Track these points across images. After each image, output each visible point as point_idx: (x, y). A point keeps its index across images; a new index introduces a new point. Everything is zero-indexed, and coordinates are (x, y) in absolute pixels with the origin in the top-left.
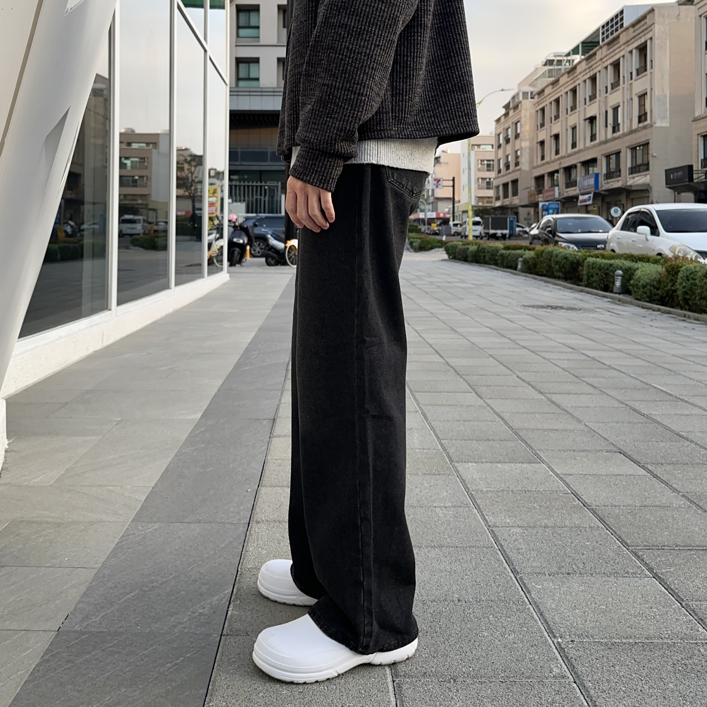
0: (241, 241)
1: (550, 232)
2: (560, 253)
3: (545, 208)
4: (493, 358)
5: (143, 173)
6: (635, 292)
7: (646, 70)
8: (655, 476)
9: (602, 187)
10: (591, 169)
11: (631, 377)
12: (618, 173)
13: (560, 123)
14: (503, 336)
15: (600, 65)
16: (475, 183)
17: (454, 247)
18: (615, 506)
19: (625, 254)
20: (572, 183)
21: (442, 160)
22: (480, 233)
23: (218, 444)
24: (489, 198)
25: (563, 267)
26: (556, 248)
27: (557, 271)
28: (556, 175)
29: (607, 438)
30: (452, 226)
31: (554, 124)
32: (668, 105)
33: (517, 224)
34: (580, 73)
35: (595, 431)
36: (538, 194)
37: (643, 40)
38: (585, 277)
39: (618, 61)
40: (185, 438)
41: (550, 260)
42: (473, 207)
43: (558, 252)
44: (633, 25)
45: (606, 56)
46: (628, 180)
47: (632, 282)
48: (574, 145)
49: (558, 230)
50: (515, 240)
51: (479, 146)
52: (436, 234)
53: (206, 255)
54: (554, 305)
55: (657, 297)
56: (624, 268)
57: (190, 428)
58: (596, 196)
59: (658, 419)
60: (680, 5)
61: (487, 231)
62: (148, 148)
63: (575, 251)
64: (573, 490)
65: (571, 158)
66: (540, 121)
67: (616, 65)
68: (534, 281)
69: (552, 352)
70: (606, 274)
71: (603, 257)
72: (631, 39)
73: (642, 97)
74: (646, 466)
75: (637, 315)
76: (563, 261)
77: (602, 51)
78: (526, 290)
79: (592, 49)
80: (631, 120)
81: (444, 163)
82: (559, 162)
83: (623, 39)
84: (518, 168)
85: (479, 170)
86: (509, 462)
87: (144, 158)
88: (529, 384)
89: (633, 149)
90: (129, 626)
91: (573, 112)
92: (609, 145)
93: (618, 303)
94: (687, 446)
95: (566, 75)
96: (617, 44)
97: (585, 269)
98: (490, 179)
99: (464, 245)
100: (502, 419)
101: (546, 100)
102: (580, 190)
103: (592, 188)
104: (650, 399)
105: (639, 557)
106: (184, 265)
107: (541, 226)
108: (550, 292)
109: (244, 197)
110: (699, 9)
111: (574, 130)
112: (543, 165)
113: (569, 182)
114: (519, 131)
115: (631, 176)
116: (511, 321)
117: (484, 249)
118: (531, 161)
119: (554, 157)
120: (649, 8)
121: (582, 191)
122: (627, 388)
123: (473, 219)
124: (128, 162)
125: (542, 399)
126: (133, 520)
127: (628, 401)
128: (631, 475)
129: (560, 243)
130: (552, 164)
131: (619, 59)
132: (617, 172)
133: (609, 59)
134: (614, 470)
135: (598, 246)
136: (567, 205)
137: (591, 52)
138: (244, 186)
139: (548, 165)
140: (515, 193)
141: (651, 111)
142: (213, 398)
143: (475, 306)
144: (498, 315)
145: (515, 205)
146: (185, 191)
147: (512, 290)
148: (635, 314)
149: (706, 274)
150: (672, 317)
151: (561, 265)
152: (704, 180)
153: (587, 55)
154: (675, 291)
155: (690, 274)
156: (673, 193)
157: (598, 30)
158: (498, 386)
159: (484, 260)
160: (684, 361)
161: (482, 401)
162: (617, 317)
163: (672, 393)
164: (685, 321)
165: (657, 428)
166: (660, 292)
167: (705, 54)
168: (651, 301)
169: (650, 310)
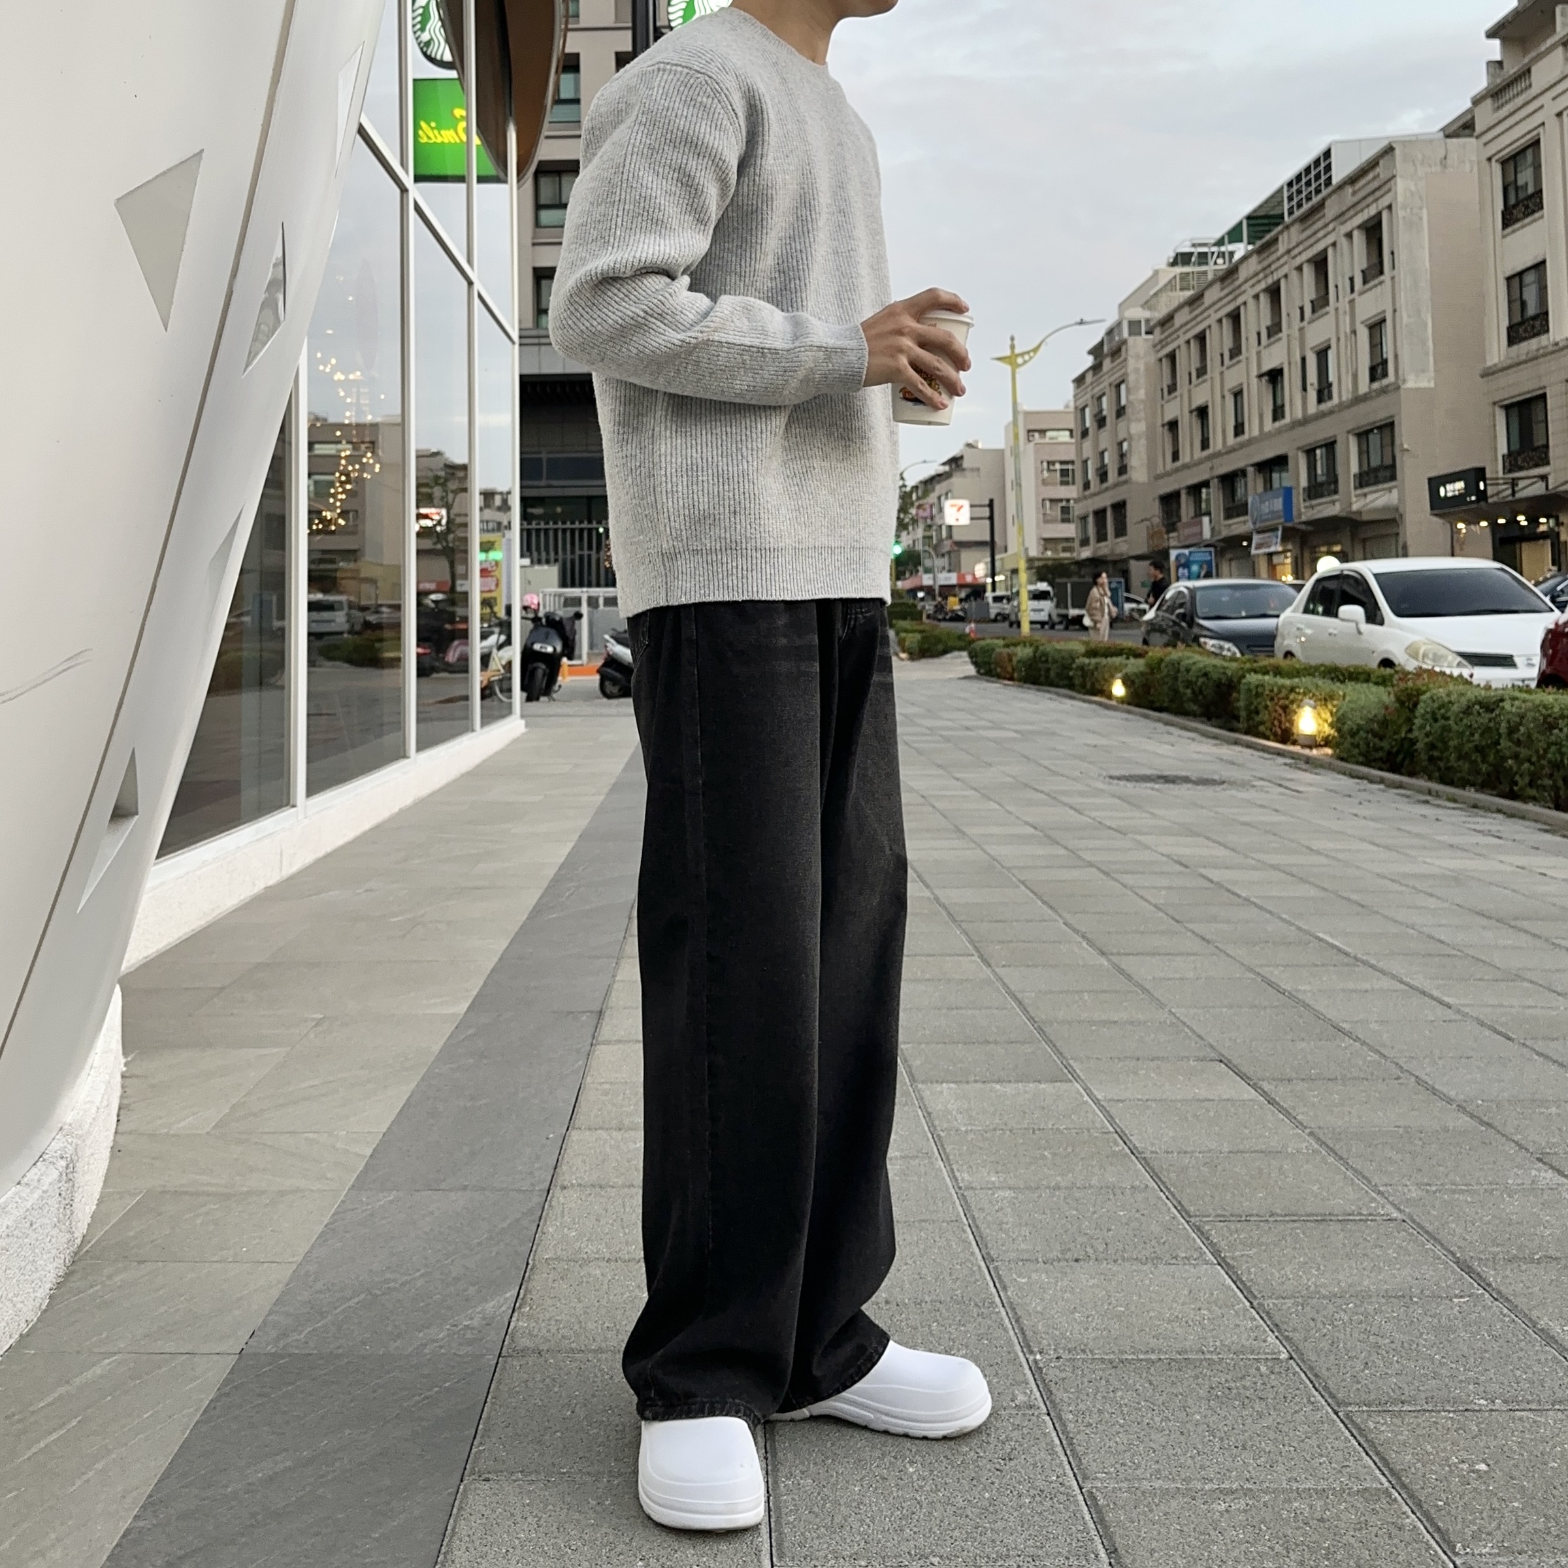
0: (550, 649)
1: (1183, 617)
2: (1194, 663)
3: (1183, 561)
4: (1027, 887)
7: (1381, 273)
8: (1272, 1102)
9: (1300, 515)
10: (1275, 476)
11: (1283, 920)
12: (1332, 487)
13: (1208, 384)
14: (1056, 843)
15: (1286, 263)
16: (1039, 507)
17: (989, 651)
18: (1185, 1152)
19: (1322, 665)
20: (1237, 507)
21: (966, 464)
22: (1050, 616)
24: (1067, 540)
25: (1201, 692)
26: (1192, 651)
27: (1190, 700)
28: (1204, 490)
29: (1202, 1034)
30: (990, 600)
31: (1196, 386)
32: (1430, 344)
33: (1125, 594)
34: (1246, 281)
35: (1184, 1024)
36: (1168, 532)
37: (1372, 211)
38: (1243, 714)
39: (1323, 255)
40: (438, 1049)
41: (1176, 678)
42: (1030, 561)
43: (1191, 661)
44: (1352, 180)
45: (1298, 245)
46: (1354, 499)
48: (1239, 429)
49: (1199, 613)
50: (1122, 628)
51: (1042, 432)
52: (956, 618)
53: (478, 680)
54: (1173, 773)
55: (1380, 754)
56: (1318, 694)
58: (1289, 534)
59: (1307, 1001)
60: (1448, 136)
61: (1063, 612)
64: (1119, 1127)
65: (1233, 455)
66: (1167, 381)
67: (1320, 264)
68: (1143, 721)
69: (1143, 873)
70: (1283, 708)
72: (1349, 209)
73: (1376, 327)
74: (1260, 1083)
75: (1336, 792)
76: (1201, 680)
77: (1289, 238)
78: (1124, 743)
79: (1269, 231)
80: (1355, 377)
81: (972, 470)
82: (1209, 464)
83: (1331, 210)
84: (1124, 478)
85: (1045, 482)
86: (1016, 1081)
89: (1363, 435)
91: (1234, 361)
92: (1310, 428)
93: (1304, 766)
94: (1346, 1048)
95: (1217, 286)
96: (1319, 219)
97: (1242, 696)
98: (1068, 501)
99: (1007, 646)
100: (1020, 1003)
101: (1179, 337)
102: (1254, 523)
103: (1279, 518)
104: (1304, 962)
105: (1202, 1233)
106: (435, 701)
108: (1171, 745)
109: (556, 553)
110: (1485, 144)
111: (1239, 398)
112: (1177, 470)
113: (1231, 505)
114: (1123, 402)
115: (1359, 492)
116: (1075, 810)
117: (1045, 654)
118: (1151, 463)
119: (1198, 454)
120: (1385, 144)
121: (1258, 525)
122: (1267, 942)
123: (1032, 587)
125: (1104, 965)
127: (1261, 966)
128: (1228, 1100)
129: (1202, 640)
130: (1195, 470)
131: (1325, 250)
132: (1329, 483)
133: (1305, 250)
134: (1202, 1092)
136: (1227, 556)
137: (1268, 237)
138: (556, 531)
139: (1186, 472)
140: (1121, 531)
141: (1396, 356)
142: (489, 975)
143: (1010, 780)
144: (1055, 798)
145: (1122, 554)
147: (1095, 742)
148: (1331, 791)
149: (1469, 707)
150: (1403, 795)
151: (1196, 689)
152: (1510, 498)
153: (1259, 243)
154: (1413, 742)
155: (1439, 709)
156: (1448, 526)
157: (1280, 190)
158: (1024, 941)
159: (1047, 677)
160: (1396, 887)
161: (988, 971)
162: (1293, 797)
163: (1349, 950)
164: (1427, 802)
165: (1301, 1017)
166: (1385, 744)
167: (1504, 237)
168: (1368, 763)
169: (1365, 782)
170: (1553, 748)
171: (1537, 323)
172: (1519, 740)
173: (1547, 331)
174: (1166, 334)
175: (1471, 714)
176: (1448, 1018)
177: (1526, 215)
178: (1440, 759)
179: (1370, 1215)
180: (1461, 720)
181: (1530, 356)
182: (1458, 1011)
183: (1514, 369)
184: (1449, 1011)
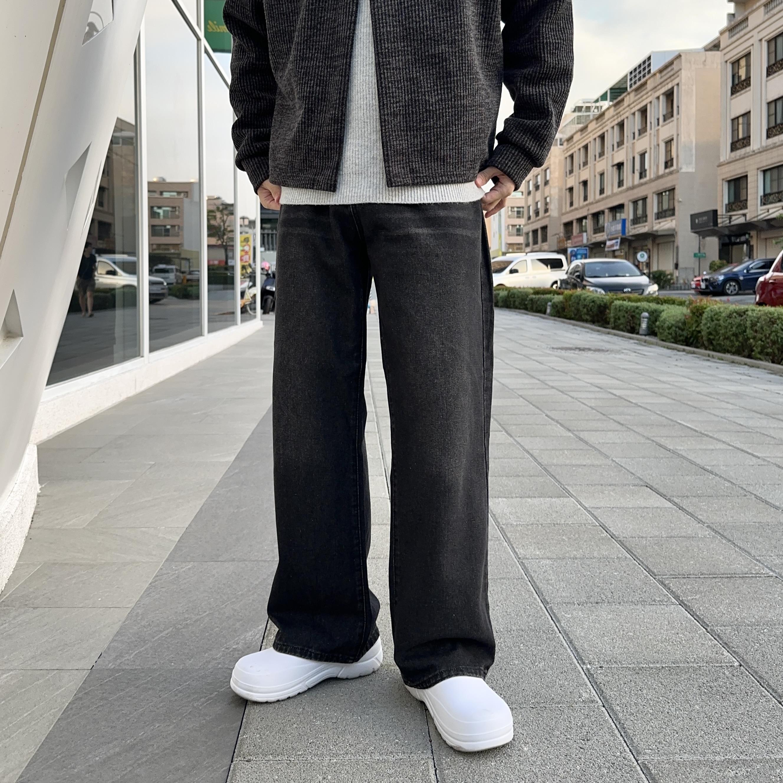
1: (578, 277)
2: (588, 296)
3: (574, 253)
4: (523, 398)
5: (175, 222)
6: (661, 333)
7: (672, 116)
8: (681, 509)
9: (629, 233)
10: (618, 215)
11: (657, 414)
12: (645, 219)
13: (588, 170)
14: (533, 377)
16: (506, 230)
18: (642, 537)
20: (599, 229)
23: (252, 485)
24: (519, 244)
25: (591, 310)
26: (584, 291)
27: (585, 314)
28: (584, 221)
29: (633, 472)
31: (583, 170)
32: (694, 151)
34: (608, 119)
35: (622, 466)
36: (567, 240)
37: (669, 86)
38: (612, 320)
39: (645, 108)
40: (219, 480)
41: (578, 304)
42: (503, 253)
43: (586, 295)
44: (661, 71)
45: (633, 103)
46: (654, 225)
47: (658, 323)
48: (602, 191)
49: (586, 275)
53: (239, 303)
54: (582, 347)
55: (682, 338)
56: (650, 310)
57: (224, 470)
58: (623, 241)
59: (683, 454)
60: (706, 50)
62: (179, 197)
63: (601, 295)
64: (601, 523)
65: (599, 204)
66: (569, 168)
67: (644, 111)
68: (563, 324)
69: (580, 391)
70: (633, 317)
71: (630, 299)
72: (658, 85)
73: (669, 142)
74: (672, 498)
75: (663, 355)
76: (592, 304)
77: (630, 98)
78: (555, 334)
79: (620, 96)
80: (658, 166)
82: (587, 208)
83: (650, 85)
84: (547, 214)
85: (509, 217)
86: (539, 497)
87: (175, 208)
88: (557, 422)
89: (660, 194)
90: (163, 664)
91: (601, 158)
92: (635, 191)
93: (645, 344)
94: (712, 479)
95: (595, 122)
96: (644, 90)
97: (612, 311)
98: (520, 226)
100: (532, 456)
101: (575, 147)
102: (607, 236)
103: (619, 233)
104: (675, 435)
105: (665, 585)
106: (217, 314)
107: (569, 271)
108: (579, 334)
110: (725, 54)
111: (602, 176)
112: (572, 211)
113: (597, 228)
114: (548, 178)
115: (657, 221)
116: (540, 363)
117: (514, 294)
118: (560, 207)
119: (582, 203)
120: (676, 54)
121: (609, 237)
122: (653, 425)
124: (161, 211)
125: (570, 436)
126: (167, 560)
127: (654, 437)
128: (657, 507)
129: (588, 287)
130: (581, 211)
131: (646, 105)
132: (643, 217)
133: (637, 105)
134: (641, 503)
135: (625, 290)
136: (594, 251)
137: (619, 98)
139: (576, 212)
140: (544, 240)
141: (677, 156)
142: (246, 441)
143: (504, 349)
144: (528, 357)
146: (218, 240)
147: (541, 333)
148: (660, 355)
149: (730, 314)
150: (696, 357)
151: (589, 309)
152: (728, 225)
153: (615, 101)
154: (699, 332)
155: (714, 315)
156: (698, 238)
157: (626, 76)
158: (527, 424)
159: (514, 305)
160: (708, 399)
161: (512, 439)
162: (643, 357)
163: (697, 429)
164: (709, 360)
165: (683, 463)
166: (685, 333)
167: (731, 99)
168: (676, 342)
169: (675, 351)
170: (774, 334)
171: (745, 142)
172: (756, 330)
173: (750, 145)
174: (569, 145)
175: (731, 318)
176: (760, 464)
177: (743, 89)
178: (714, 339)
179: (757, 574)
180: (727, 320)
181: (742, 157)
182: (764, 460)
183: (733, 163)
184: (759, 460)
